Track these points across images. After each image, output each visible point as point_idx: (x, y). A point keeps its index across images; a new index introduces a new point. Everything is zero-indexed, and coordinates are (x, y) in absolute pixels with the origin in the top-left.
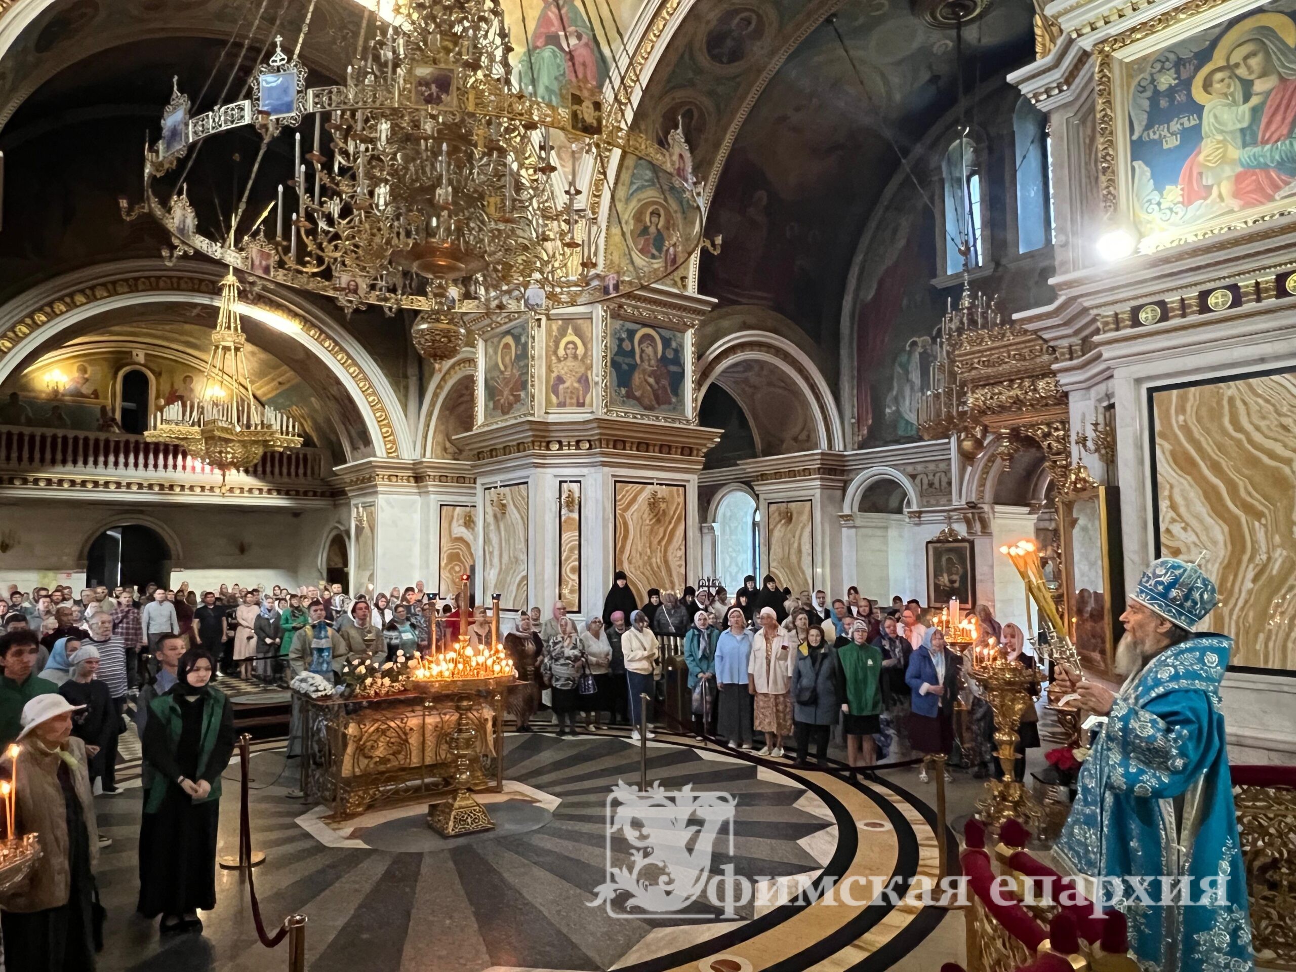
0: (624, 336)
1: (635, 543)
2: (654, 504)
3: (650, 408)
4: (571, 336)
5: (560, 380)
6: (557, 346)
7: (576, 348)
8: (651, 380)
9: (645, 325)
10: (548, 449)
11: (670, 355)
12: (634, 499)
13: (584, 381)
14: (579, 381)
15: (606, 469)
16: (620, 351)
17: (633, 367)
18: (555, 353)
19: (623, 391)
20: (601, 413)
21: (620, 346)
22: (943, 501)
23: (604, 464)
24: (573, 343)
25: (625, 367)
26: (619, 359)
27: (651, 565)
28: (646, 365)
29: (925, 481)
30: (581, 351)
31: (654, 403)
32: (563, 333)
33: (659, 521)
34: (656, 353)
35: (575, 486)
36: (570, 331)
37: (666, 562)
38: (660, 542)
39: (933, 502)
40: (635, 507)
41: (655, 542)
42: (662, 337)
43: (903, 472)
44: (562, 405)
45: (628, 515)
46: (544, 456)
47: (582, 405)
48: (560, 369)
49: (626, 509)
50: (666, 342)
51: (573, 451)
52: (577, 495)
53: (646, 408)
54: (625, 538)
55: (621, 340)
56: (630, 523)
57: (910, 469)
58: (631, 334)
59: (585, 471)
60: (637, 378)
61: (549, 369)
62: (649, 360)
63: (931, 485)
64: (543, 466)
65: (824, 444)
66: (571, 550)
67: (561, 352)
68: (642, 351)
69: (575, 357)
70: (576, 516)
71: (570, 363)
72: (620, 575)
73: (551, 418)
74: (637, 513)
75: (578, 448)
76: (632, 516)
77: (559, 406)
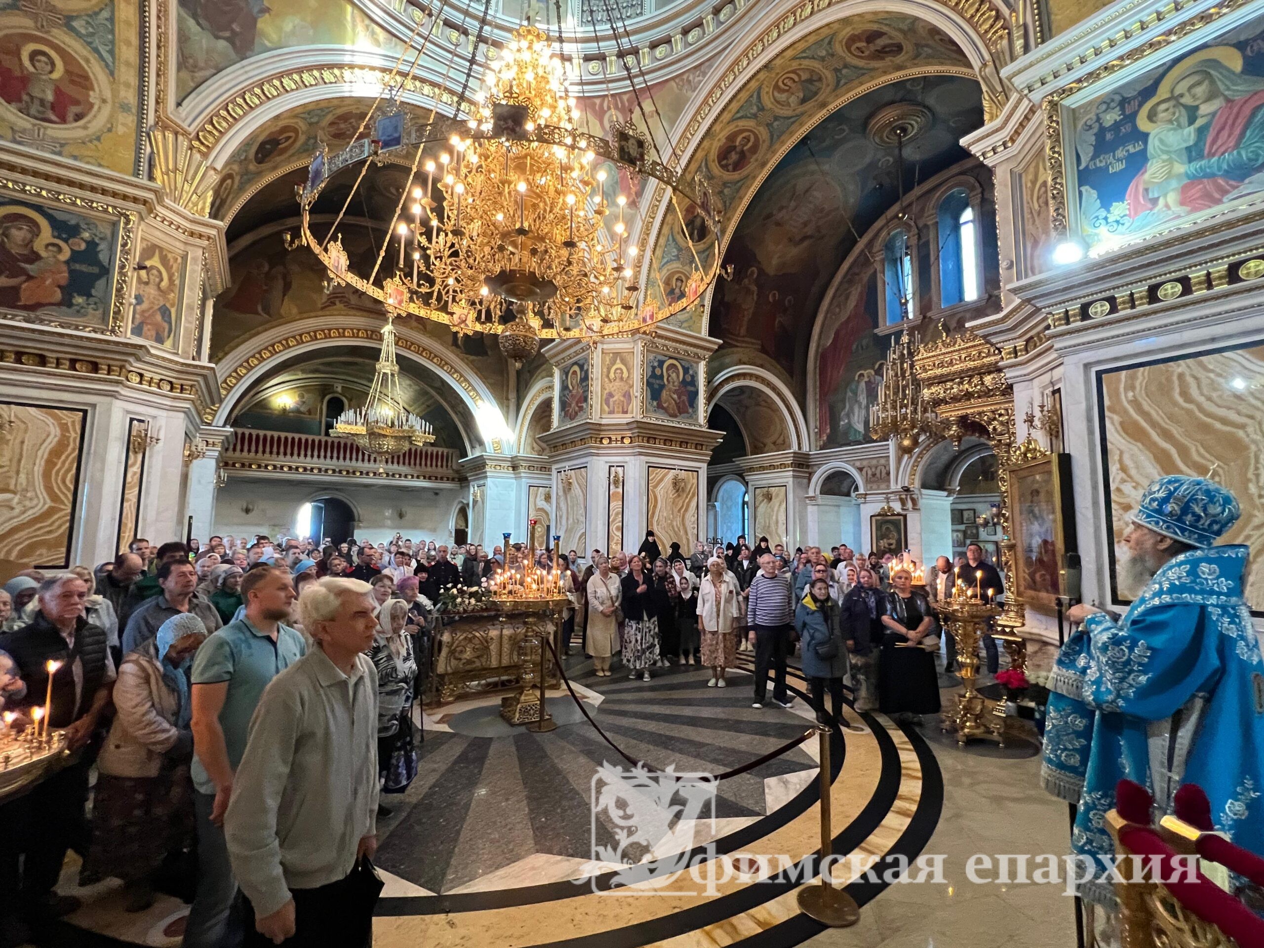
0: (656, 364)
1: (662, 511)
2: (676, 483)
3: (676, 416)
4: (619, 365)
5: (611, 395)
6: (609, 372)
7: (622, 372)
8: (675, 396)
9: (671, 358)
10: (601, 442)
11: (689, 379)
12: (661, 480)
13: (628, 396)
14: (624, 396)
15: (642, 457)
16: (653, 375)
17: (663, 386)
18: (608, 376)
19: (655, 403)
20: (639, 418)
21: (653, 372)
22: (883, 486)
23: (641, 454)
24: (620, 369)
25: (656, 386)
26: (651, 380)
27: (673, 527)
28: (671, 386)
29: (870, 473)
30: (625, 375)
31: (677, 412)
32: (613, 362)
33: (679, 496)
34: (678, 377)
35: (620, 470)
36: (618, 361)
37: (684, 525)
38: (679, 511)
39: (875, 486)
40: (662, 485)
41: (676, 510)
42: (683, 367)
43: (853, 466)
44: (611, 412)
45: (658, 490)
46: (598, 448)
47: (626, 412)
48: (610, 387)
49: (656, 486)
50: (686, 370)
51: (619, 444)
52: (621, 475)
53: (671, 416)
54: (655, 507)
55: (654, 368)
56: (659, 496)
57: (858, 464)
58: (661, 363)
59: (627, 459)
60: (664, 394)
61: (603, 388)
62: (674, 382)
63: (874, 475)
64: (598, 455)
65: (795, 448)
66: (617, 514)
67: (612, 375)
68: (669, 376)
69: (622, 379)
70: (620, 490)
71: (618, 383)
72: (650, 533)
73: (604, 422)
74: (664, 489)
75: (622, 442)
76: (660, 491)
77: (610, 413)
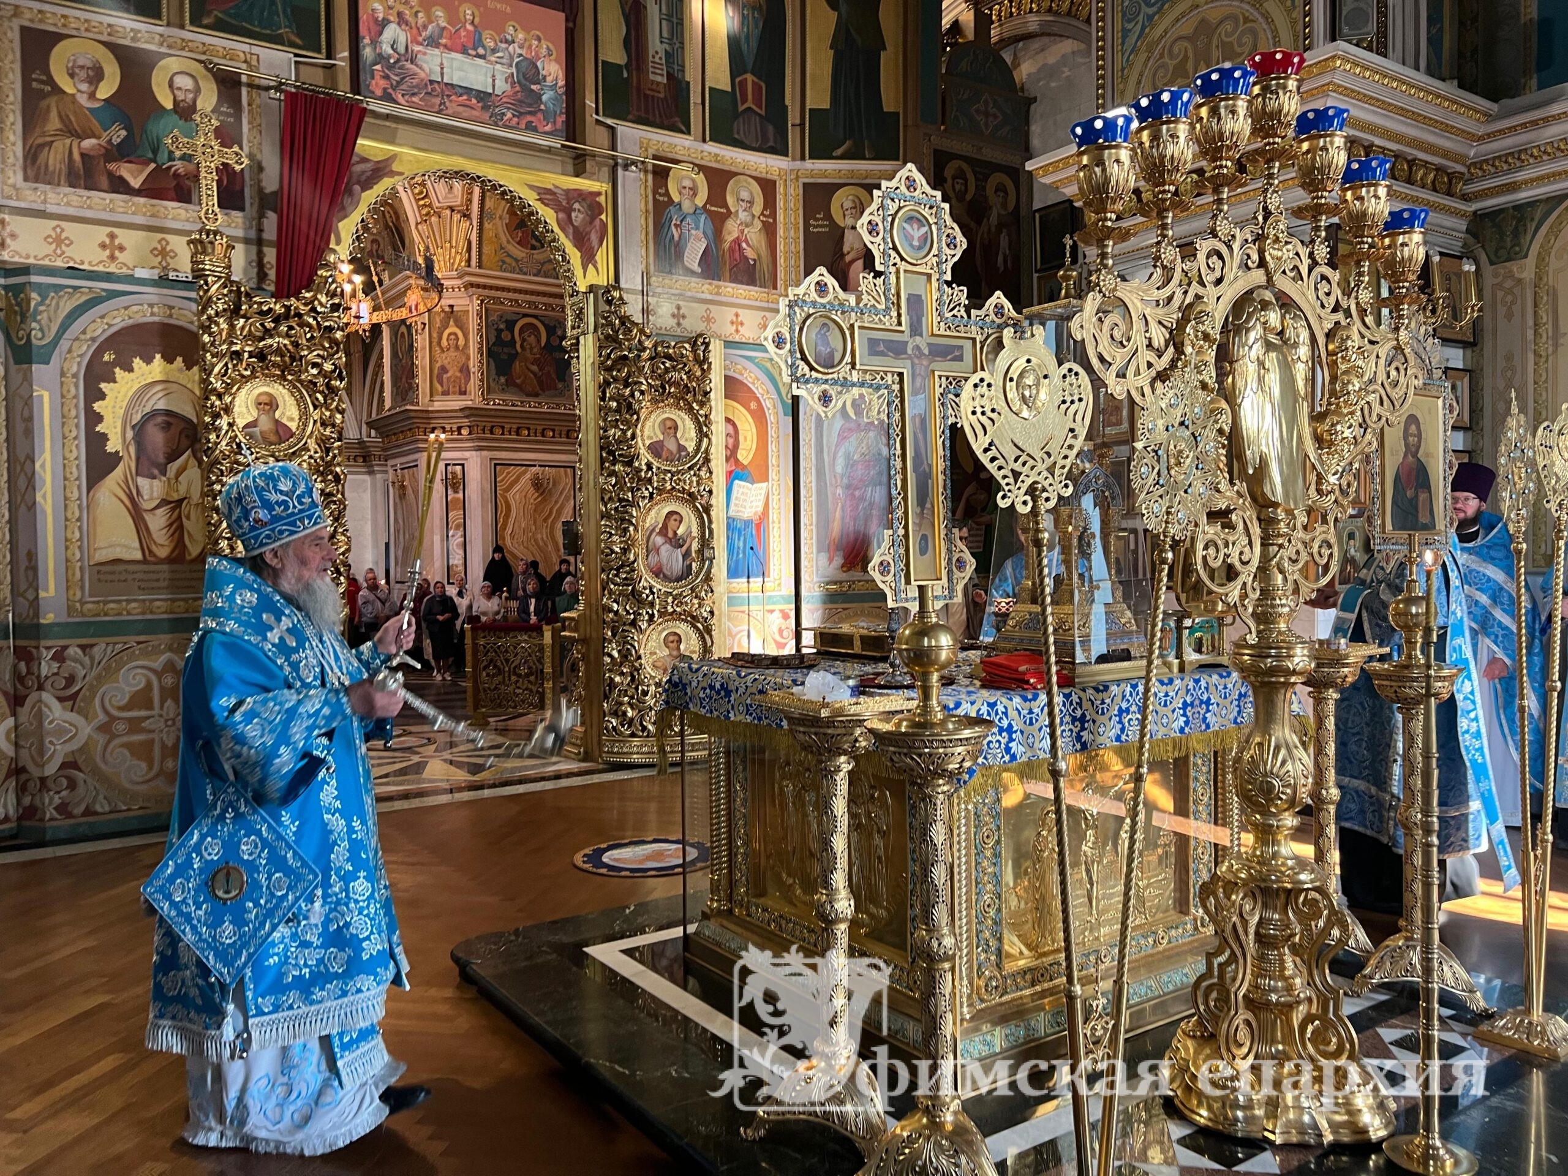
0: (502, 326)
1: (519, 522)
2: (539, 484)
3: (536, 395)
4: (452, 328)
5: (444, 370)
6: (440, 338)
7: (457, 339)
8: (535, 368)
9: (525, 315)
12: (516, 481)
13: (465, 370)
14: (461, 371)
15: (485, 453)
16: (499, 341)
17: (514, 356)
18: (439, 343)
19: (503, 380)
20: (478, 402)
21: (498, 337)
23: (483, 448)
24: (455, 334)
25: (504, 356)
26: (494, 349)
27: (536, 541)
30: (461, 342)
31: (538, 389)
32: (445, 325)
33: (544, 500)
34: (539, 341)
35: (458, 469)
36: (452, 323)
37: (553, 538)
38: (545, 520)
40: (517, 487)
41: (540, 519)
45: (510, 496)
47: (465, 393)
48: (442, 359)
49: (508, 490)
51: (456, 436)
52: (460, 476)
53: (528, 395)
54: (507, 516)
55: (499, 331)
56: (512, 503)
58: (510, 325)
59: (467, 454)
60: (517, 366)
61: (432, 361)
62: (531, 349)
66: (458, 526)
67: (444, 343)
68: (523, 340)
69: (457, 347)
70: (461, 495)
71: (452, 353)
72: (498, 549)
73: (437, 406)
74: (520, 493)
75: (460, 434)
76: (515, 496)
77: (444, 393)
